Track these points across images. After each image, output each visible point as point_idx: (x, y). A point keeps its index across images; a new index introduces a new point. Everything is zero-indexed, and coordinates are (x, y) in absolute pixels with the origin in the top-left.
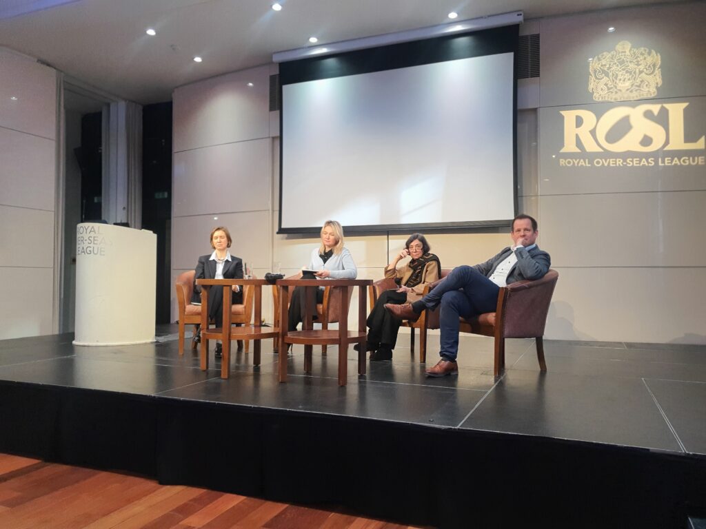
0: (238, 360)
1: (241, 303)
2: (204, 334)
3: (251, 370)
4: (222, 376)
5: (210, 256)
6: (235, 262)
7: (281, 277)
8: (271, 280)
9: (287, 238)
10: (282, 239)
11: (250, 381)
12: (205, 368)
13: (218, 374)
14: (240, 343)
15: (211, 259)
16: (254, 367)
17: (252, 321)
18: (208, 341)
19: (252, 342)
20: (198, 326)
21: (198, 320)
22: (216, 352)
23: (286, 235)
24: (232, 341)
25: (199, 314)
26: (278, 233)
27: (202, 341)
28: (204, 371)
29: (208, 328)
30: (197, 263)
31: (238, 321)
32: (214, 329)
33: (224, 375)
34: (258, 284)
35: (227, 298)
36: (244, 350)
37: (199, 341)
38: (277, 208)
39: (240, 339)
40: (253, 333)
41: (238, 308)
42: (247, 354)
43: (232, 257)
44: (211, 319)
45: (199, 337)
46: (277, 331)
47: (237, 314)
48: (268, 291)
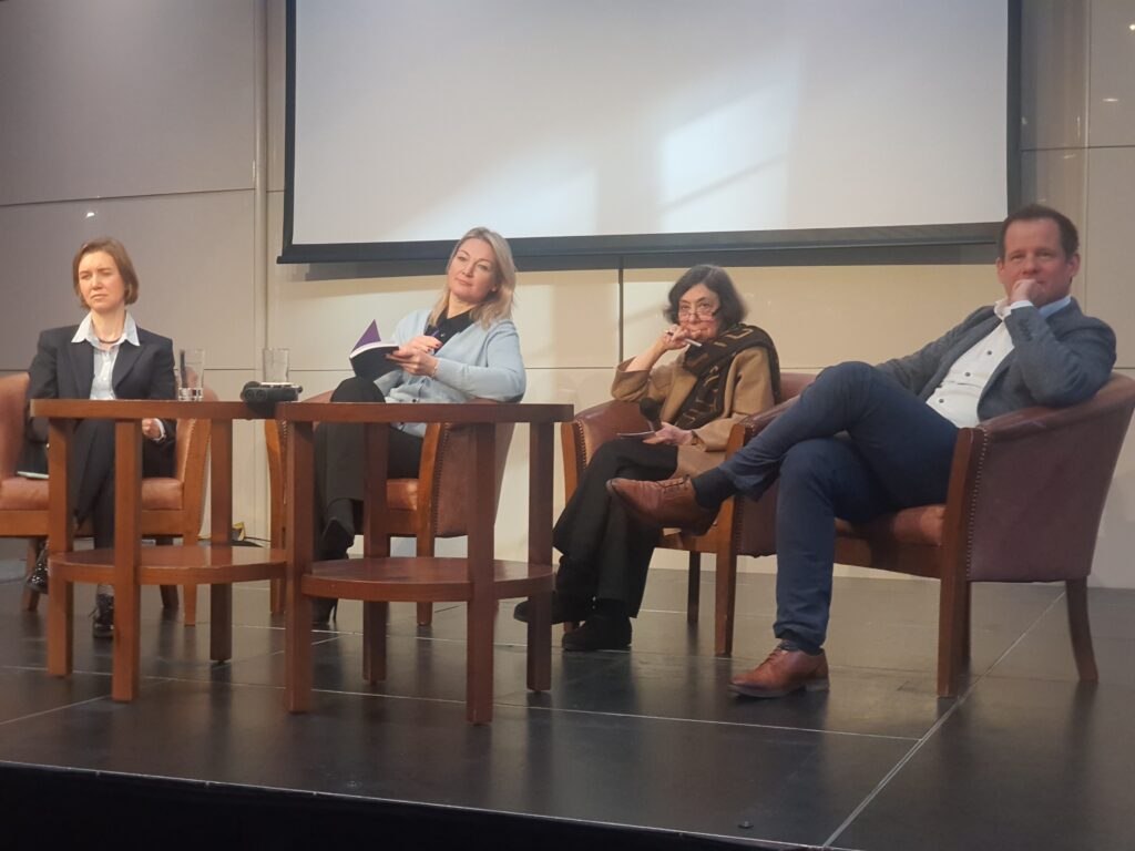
0: (165, 645)
1: (170, 472)
2: (57, 567)
3: (204, 677)
4: (116, 694)
5: (74, 329)
6: (151, 350)
7: (289, 394)
8: (261, 403)
9: (309, 278)
10: (295, 278)
11: (199, 711)
12: (62, 670)
13: (103, 687)
14: (168, 594)
15: (78, 338)
16: (213, 666)
17: (206, 531)
18: (69, 588)
19: (204, 591)
20: (39, 542)
21: (38, 524)
22: (99, 621)
23: (306, 267)
24: (144, 588)
25: (40, 506)
26: (280, 261)
27: (50, 587)
28: (61, 677)
29: (70, 549)
30: (34, 352)
31: (164, 529)
32: (89, 551)
33: (120, 690)
34: (220, 418)
35: (126, 458)
36: (181, 615)
37: (43, 587)
38: (278, 182)
39: (167, 582)
40: (208, 563)
41: (165, 488)
42: (190, 626)
43: (141, 332)
44: (81, 522)
45: (43, 574)
46: (279, 560)
47: (159, 506)
48: (250, 437)
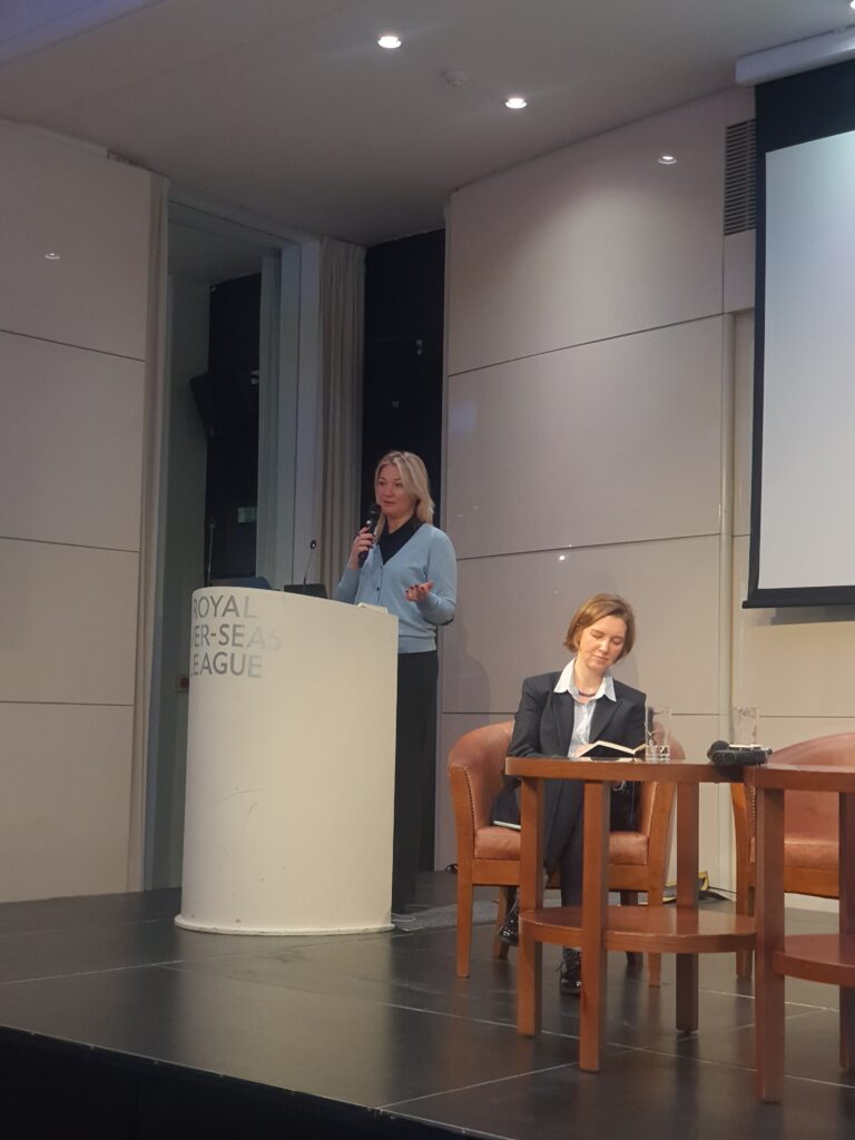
1: (636, 827)
2: (526, 924)
3: (668, 1048)
4: (583, 1063)
5: (555, 678)
6: (627, 705)
9: (775, 622)
12: (530, 1030)
15: (561, 687)
18: (539, 946)
20: (511, 891)
21: (510, 874)
23: (772, 612)
25: (512, 856)
26: (746, 605)
28: (530, 1037)
29: (539, 906)
32: (555, 909)
33: (588, 1058)
34: (687, 780)
40: (673, 933)
43: (618, 686)
